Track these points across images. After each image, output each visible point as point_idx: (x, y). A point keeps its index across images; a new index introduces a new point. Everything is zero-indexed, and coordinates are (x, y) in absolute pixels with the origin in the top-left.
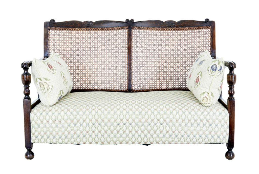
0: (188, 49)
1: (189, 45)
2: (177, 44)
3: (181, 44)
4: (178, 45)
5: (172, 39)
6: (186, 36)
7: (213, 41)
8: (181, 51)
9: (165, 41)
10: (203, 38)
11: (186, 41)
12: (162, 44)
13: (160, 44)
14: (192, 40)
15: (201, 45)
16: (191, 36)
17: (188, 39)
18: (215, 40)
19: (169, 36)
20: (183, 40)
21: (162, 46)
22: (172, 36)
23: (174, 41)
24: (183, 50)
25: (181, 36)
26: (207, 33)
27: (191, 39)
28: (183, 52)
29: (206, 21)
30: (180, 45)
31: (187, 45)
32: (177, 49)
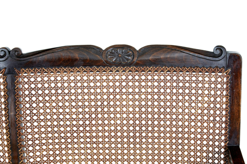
0: (168, 123)
1: (171, 113)
2: (137, 109)
3: (150, 110)
4: (140, 113)
5: (124, 97)
6: (162, 90)
7: (235, 108)
8: (150, 129)
9: (105, 103)
10: (206, 99)
11: (162, 104)
12: (99, 110)
13: (93, 110)
14: (178, 101)
15: (202, 115)
16: (175, 91)
17: (168, 97)
18: (239, 105)
19: (118, 90)
20: (153, 100)
21: (100, 116)
22: (124, 90)
23: (131, 103)
24: (153, 126)
25: (149, 90)
26: (219, 86)
27: (174, 98)
28: (153, 131)
29: (216, 53)
30: (147, 113)
31: (165, 113)
32: (137, 122)
